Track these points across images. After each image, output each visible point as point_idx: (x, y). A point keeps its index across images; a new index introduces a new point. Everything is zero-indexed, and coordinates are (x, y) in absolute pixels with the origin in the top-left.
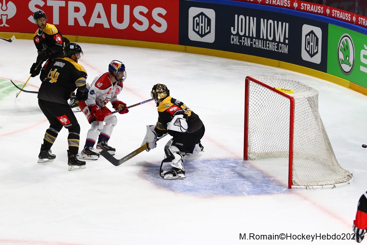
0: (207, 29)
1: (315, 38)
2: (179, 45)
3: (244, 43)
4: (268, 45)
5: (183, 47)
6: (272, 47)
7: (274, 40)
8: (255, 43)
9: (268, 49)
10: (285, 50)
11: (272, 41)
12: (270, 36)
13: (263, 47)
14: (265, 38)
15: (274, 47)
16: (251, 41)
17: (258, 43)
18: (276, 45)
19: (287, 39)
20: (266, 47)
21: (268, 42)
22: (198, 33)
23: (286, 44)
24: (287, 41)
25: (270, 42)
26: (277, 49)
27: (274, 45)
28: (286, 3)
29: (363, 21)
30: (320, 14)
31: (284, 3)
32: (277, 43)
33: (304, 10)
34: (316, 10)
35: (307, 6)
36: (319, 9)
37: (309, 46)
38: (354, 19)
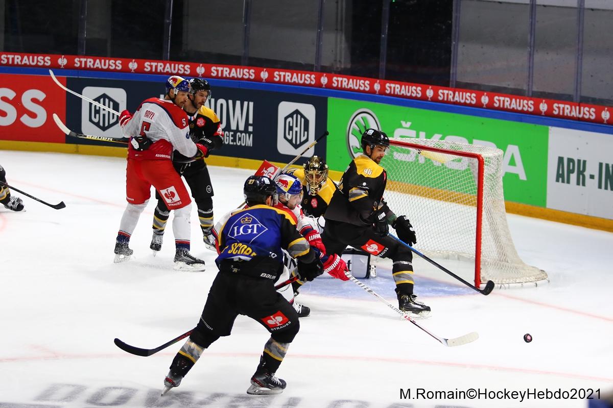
0: (113, 118)
1: (303, 120)
2: (66, 144)
5: (72, 146)
7: (228, 128)
10: (248, 141)
15: (228, 138)
18: (232, 135)
19: (251, 125)
22: (97, 124)
23: (250, 133)
24: (251, 129)
26: (234, 140)
27: (228, 135)
28: (247, 73)
29: (394, 88)
30: (310, 85)
31: (243, 74)
32: (232, 133)
33: (279, 82)
34: (301, 79)
35: (284, 76)
36: (308, 78)
37: (291, 132)
38: (377, 87)
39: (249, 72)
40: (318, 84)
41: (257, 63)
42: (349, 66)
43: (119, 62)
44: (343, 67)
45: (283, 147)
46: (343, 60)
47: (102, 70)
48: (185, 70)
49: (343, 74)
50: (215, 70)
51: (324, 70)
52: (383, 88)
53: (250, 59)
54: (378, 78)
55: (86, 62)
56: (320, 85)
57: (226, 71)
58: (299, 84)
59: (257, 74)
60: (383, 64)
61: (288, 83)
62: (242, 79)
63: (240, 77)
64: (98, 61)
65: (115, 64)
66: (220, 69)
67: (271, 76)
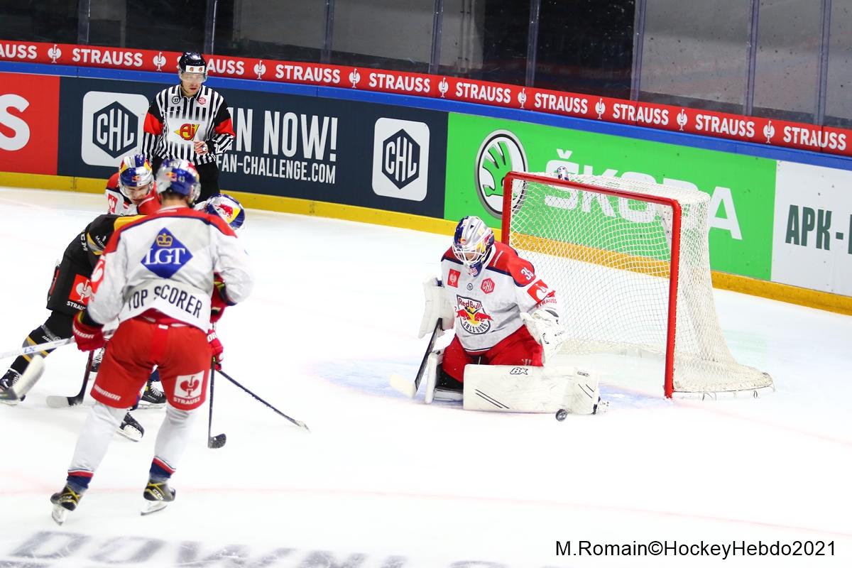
0: (129, 139)
1: (411, 145)
2: (58, 176)
3: (221, 165)
4: (282, 169)
5: (67, 180)
6: (293, 171)
7: (299, 156)
8: (249, 165)
9: (282, 176)
10: (330, 176)
11: (293, 159)
12: (289, 148)
13: (271, 171)
14: (275, 152)
15: (299, 170)
16: (240, 160)
17: (256, 165)
18: (305, 166)
19: (333, 152)
20: (277, 172)
21: (284, 161)
22: (105, 147)
23: (331, 164)
24: (333, 157)
25: (288, 161)
26: (308, 175)
27: (299, 166)
28: (330, 75)
29: (548, 99)
30: (423, 94)
31: (324, 76)
32: (306, 164)
33: (376, 89)
34: (409, 86)
35: (384, 80)
36: (420, 84)
37: (393, 163)
38: (522, 98)
39: (331, 74)
40: (435, 93)
41: (343, 60)
42: (480, 66)
43: (138, 55)
44: (470, 67)
45: (382, 186)
46: (471, 58)
47: (113, 67)
48: (237, 69)
49: (472, 78)
50: (281, 70)
51: (444, 72)
52: (531, 99)
53: (334, 54)
54: (523, 85)
55: (89, 55)
56: (438, 95)
57: (298, 72)
58: (406, 92)
59: (344, 76)
60: (531, 65)
61: (390, 91)
62: (322, 83)
63: (318, 80)
64: (107, 53)
65: (133, 58)
66: (289, 68)
67: (365, 79)
